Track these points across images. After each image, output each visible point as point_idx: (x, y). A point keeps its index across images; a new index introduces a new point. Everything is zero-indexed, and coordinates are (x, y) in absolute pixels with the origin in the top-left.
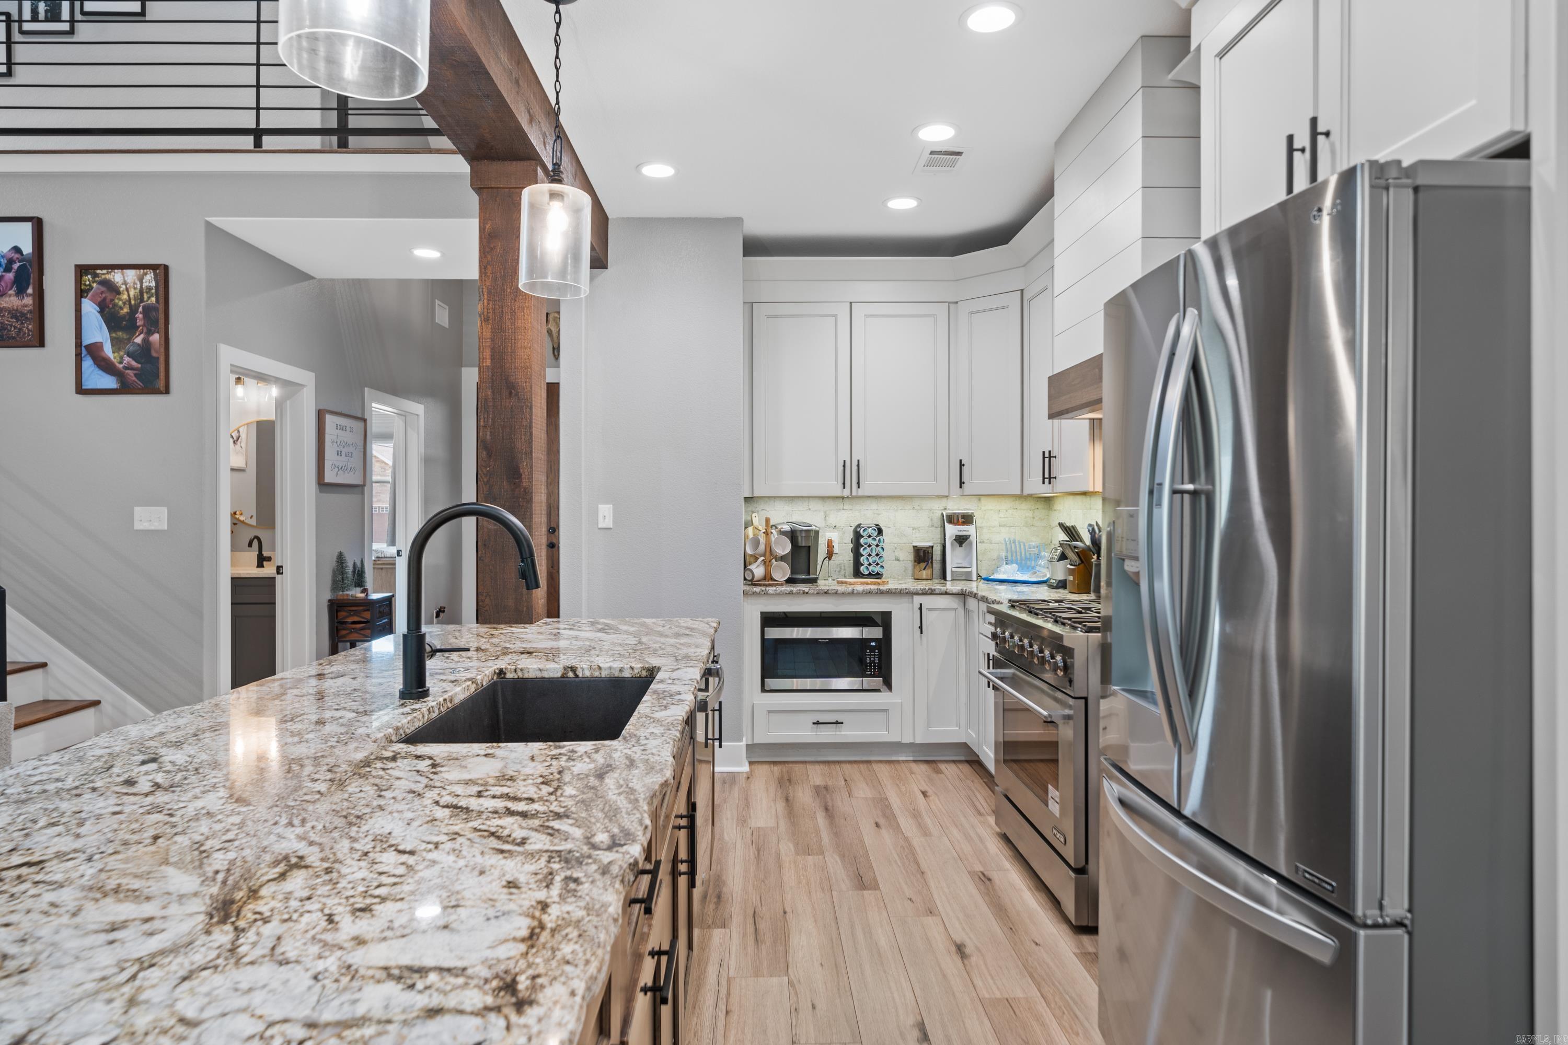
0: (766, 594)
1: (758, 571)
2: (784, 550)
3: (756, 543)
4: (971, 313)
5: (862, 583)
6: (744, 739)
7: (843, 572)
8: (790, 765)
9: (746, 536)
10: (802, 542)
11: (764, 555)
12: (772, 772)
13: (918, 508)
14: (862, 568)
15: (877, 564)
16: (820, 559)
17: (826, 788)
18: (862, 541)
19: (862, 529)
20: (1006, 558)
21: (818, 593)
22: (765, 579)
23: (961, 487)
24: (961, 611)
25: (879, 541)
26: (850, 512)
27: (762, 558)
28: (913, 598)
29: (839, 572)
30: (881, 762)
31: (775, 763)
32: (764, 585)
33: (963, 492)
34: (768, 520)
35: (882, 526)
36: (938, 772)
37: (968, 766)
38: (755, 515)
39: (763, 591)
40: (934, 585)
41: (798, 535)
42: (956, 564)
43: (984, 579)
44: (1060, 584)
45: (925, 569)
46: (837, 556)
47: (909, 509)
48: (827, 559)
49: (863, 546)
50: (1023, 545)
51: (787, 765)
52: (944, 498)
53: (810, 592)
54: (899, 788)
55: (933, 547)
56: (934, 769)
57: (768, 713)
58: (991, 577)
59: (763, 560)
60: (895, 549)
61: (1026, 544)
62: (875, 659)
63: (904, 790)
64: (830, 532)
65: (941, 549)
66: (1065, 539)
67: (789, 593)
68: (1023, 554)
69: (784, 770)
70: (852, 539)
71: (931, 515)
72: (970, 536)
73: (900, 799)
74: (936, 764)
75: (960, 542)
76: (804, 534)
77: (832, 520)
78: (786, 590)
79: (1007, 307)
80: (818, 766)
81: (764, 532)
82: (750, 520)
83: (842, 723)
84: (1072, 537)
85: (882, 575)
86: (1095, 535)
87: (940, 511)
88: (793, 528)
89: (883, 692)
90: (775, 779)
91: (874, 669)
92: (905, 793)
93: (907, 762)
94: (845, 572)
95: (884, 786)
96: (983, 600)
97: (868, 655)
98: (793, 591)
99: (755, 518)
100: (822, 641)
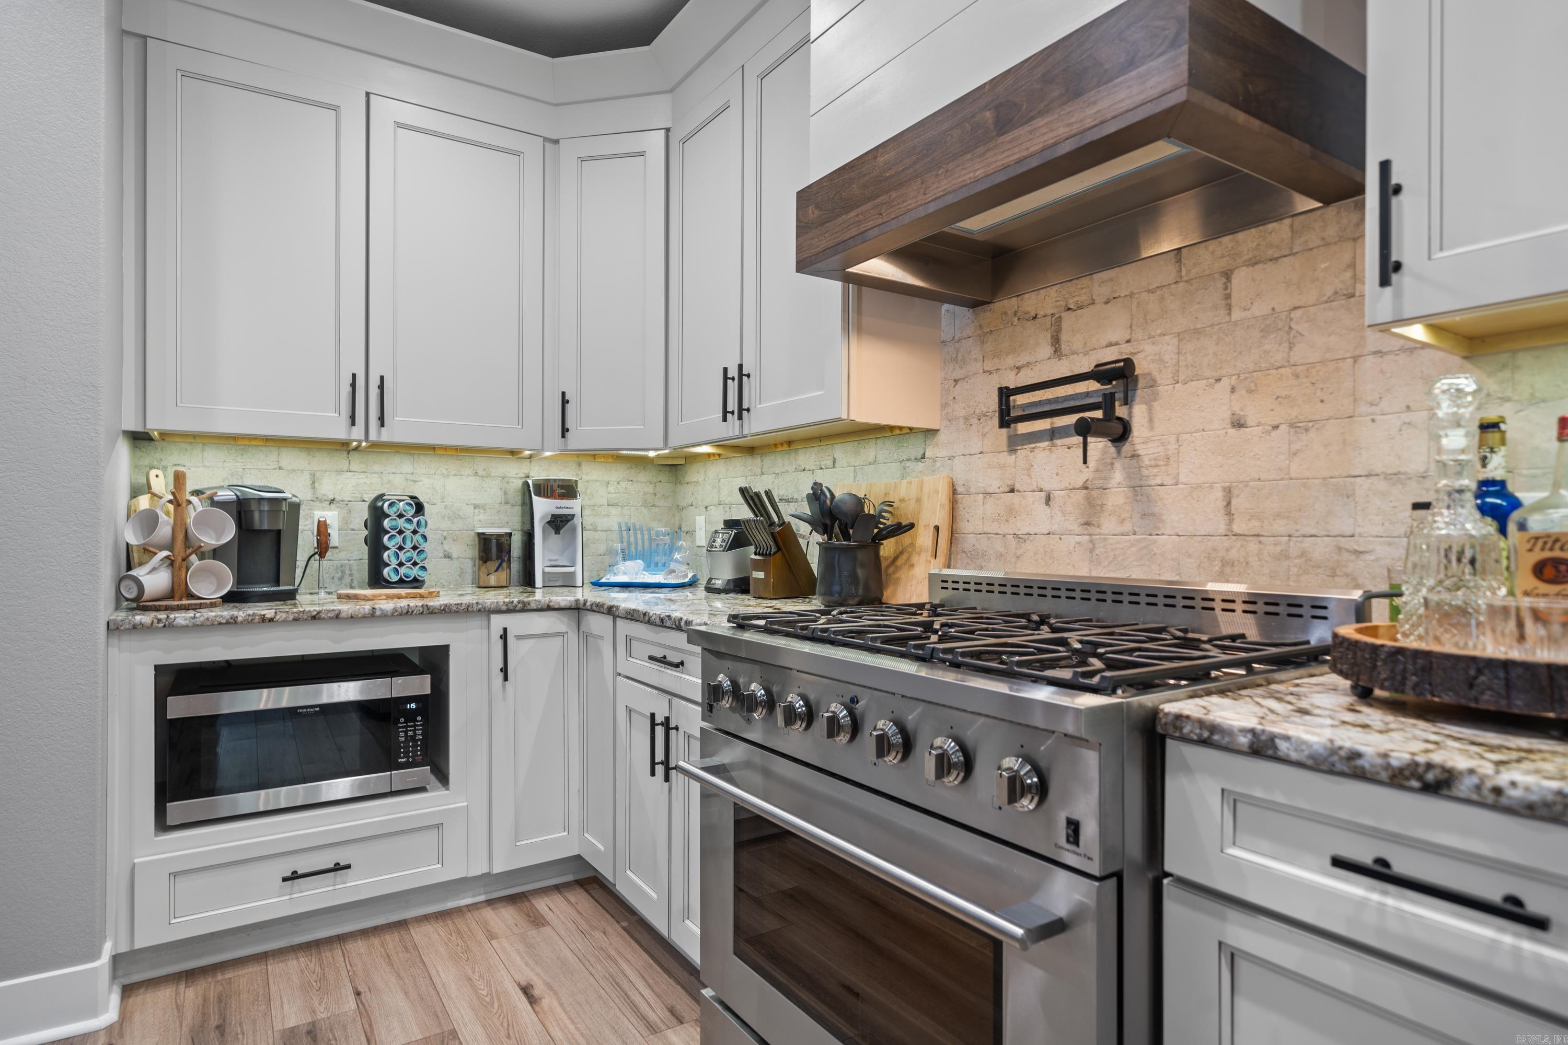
0: (169, 626)
1: (155, 580)
2: (219, 536)
4: (583, 160)
5: (391, 597)
6: (107, 946)
7: (347, 580)
8: (230, 974)
9: (132, 514)
10: (261, 521)
11: (170, 547)
12: (179, 1008)
13: (484, 473)
14: (386, 571)
15: (415, 564)
16: (302, 558)
17: (312, 1032)
18: (386, 523)
19: (387, 504)
20: (623, 550)
21: (295, 620)
22: (171, 595)
23: (563, 436)
24: (573, 637)
25: (418, 523)
26: (362, 475)
27: (165, 553)
28: (489, 620)
29: (341, 579)
30: (426, 918)
32: (167, 608)
33: (566, 445)
34: (179, 479)
35: (422, 499)
36: (538, 921)
37: (584, 894)
38: (158, 469)
39: (159, 621)
40: (515, 595)
41: (252, 509)
42: (550, 560)
43: (594, 584)
44: (731, 586)
45: (496, 571)
46: (337, 550)
47: (469, 475)
48: (317, 557)
49: (389, 532)
50: (646, 533)
51: (220, 977)
52: (530, 457)
53: (278, 617)
54: (475, 989)
55: (510, 534)
56: (528, 915)
57: (172, 877)
58: (603, 580)
59: (167, 557)
60: (445, 538)
61: (649, 530)
62: (415, 734)
63: (484, 993)
64: (324, 509)
65: (525, 538)
66: (744, 513)
67: (228, 623)
68: (647, 544)
69: (212, 995)
70: (366, 520)
71: (508, 483)
72: (573, 516)
73: (484, 1026)
74: (529, 901)
75: (556, 525)
76: (266, 507)
77: (327, 487)
78: (222, 616)
79: (642, 154)
80: (295, 962)
81: (170, 502)
82: (145, 481)
83: (348, 867)
84: (761, 509)
85: (423, 581)
86: (825, 502)
87: (521, 478)
88: (242, 495)
89: (433, 791)
90: (184, 1029)
91: (414, 752)
92: (487, 999)
93: (478, 909)
94: (352, 580)
95: (443, 990)
96: (629, 617)
97: (402, 727)
98: (240, 619)
99: (157, 476)
100: (305, 710)
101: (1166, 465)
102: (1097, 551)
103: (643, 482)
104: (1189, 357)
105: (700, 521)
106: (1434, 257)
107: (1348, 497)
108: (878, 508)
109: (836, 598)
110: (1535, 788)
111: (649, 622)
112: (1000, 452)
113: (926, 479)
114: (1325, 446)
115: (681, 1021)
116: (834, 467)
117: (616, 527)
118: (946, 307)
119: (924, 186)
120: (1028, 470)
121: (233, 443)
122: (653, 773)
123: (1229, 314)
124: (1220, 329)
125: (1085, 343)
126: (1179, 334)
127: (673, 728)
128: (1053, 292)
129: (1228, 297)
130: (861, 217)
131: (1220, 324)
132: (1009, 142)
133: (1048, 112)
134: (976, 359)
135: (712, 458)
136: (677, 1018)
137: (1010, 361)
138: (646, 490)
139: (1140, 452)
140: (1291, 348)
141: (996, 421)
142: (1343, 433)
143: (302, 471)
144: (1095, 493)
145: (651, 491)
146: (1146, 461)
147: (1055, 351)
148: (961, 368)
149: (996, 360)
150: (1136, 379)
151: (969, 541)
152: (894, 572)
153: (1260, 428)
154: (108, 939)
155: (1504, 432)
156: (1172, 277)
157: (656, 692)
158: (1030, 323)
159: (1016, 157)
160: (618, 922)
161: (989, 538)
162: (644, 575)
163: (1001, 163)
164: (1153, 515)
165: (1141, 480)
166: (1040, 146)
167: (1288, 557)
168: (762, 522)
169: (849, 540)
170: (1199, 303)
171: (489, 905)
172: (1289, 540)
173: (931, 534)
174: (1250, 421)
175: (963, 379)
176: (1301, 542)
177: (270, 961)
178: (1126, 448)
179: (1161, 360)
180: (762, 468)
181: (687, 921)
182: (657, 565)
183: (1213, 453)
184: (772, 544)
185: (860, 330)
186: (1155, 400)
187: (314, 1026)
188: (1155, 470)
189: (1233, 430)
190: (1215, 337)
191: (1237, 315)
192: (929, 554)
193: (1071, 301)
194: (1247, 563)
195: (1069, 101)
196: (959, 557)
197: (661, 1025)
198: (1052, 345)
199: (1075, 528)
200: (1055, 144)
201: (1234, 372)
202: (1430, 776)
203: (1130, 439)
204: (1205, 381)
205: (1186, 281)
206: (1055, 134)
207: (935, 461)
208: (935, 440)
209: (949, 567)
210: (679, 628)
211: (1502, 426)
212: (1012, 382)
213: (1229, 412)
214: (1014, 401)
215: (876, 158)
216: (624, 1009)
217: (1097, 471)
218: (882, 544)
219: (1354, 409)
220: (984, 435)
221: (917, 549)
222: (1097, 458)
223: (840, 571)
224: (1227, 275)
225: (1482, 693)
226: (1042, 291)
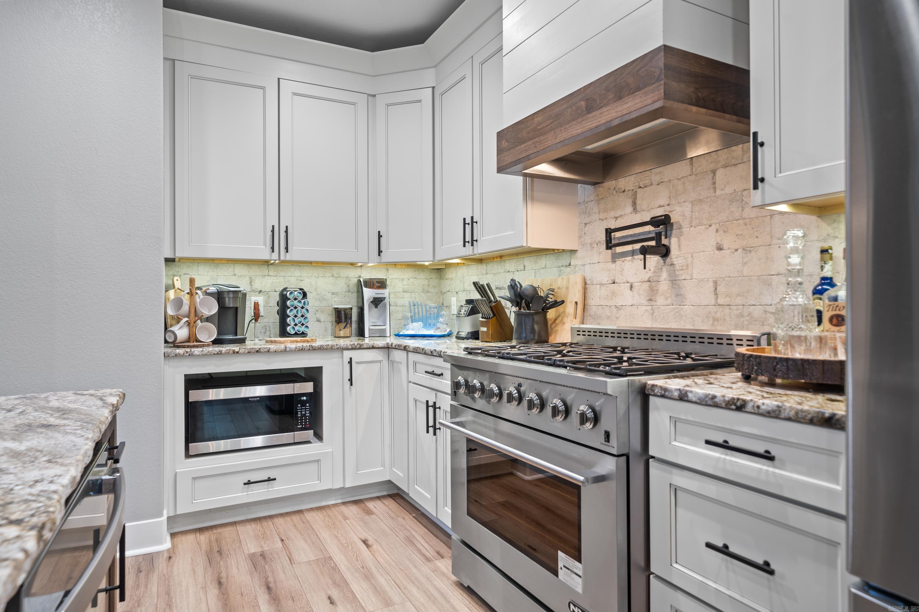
0: (191, 355)
1: (182, 332)
2: (210, 311)
3: (179, 303)
4: (389, 105)
5: (292, 342)
6: (165, 512)
7: (268, 333)
8: (220, 530)
9: (166, 299)
10: (229, 303)
11: (188, 316)
12: (199, 543)
13: (337, 275)
14: (288, 328)
15: (303, 325)
16: (247, 320)
17: (263, 555)
18: (289, 303)
19: (288, 293)
20: (411, 317)
21: (249, 352)
22: (188, 340)
23: (379, 255)
24: (385, 363)
25: (304, 303)
26: (275, 278)
27: (186, 319)
28: (342, 354)
29: (265, 333)
30: (312, 509)
31: (201, 530)
32: (188, 347)
33: (380, 259)
34: (192, 281)
35: (306, 290)
36: (369, 512)
37: (393, 501)
38: (177, 276)
39: (187, 352)
40: (354, 341)
41: (225, 296)
42: (373, 322)
43: (396, 335)
44: (470, 336)
45: (344, 328)
46: (263, 318)
47: (329, 277)
48: (253, 321)
49: (290, 308)
50: (424, 307)
51: (215, 531)
52: (361, 266)
53: (240, 351)
54: (339, 540)
55: (351, 308)
56: (364, 510)
57: (193, 480)
58: (401, 333)
59: (187, 321)
60: (317, 311)
61: (426, 305)
62: (306, 413)
63: (344, 542)
64: (256, 296)
65: (359, 310)
66: (476, 296)
67: (218, 354)
68: (424, 313)
69: (213, 539)
70: (278, 301)
71: (349, 280)
72: (385, 298)
73: (345, 556)
74: (364, 503)
75: (375, 303)
76: (231, 296)
77: (258, 284)
78: (215, 350)
79: (420, 101)
80: (250, 526)
81: (188, 293)
82: (171, 282)
83: (275, 479)
84: (485, 293)
85: (307, 334)
86: (517, 289)
87: (357, 278)
88: (220, 289)
89: (314, 443)
90: (203, 552)
91: (306, 422)
92: (346, 545)
93: (337, 506)
94: (270, 333)
95: (323, 540)
96: (415, 351)
97: (300, 409)
98: (223, 352)
99: (177, 280)
100: (253, 399)
101: (686, 269)
102: (655, 314)
103: (422, 279)
104: (697, 214)
105: (454, 300)
106: (777, 176)
107: (769, 286)
108: (546, 292)
109: (523, 340)
110: (770, 405)
111: (425, 354)
112: (608, 262)
113: (571, 276)
114: (759, 260)
115: (442, 557)
116: (524, 270)
117: (407, 304)
118: (579, 185)
119: (555, 135)
120: (621, 272)
121: (212, 262)
122: (428, 432)
123: (715, 192)
124: (711, 199)
125: (648, 205)
126: (692, 202)
127: (438, 408)
128: (632, 178)
129: (714, 183)
130: (527, 148)
131: (711, 197)
132: (592, 117)
133: (608, 105)
134: (595, 213)
135: (460, 265)
136: (441, 556)
137: (612, 214)
138: (424, 283)
139: (675, 263)
140: (743, 210)
141: (604, 246)
142: (766, 253)
143: (245, 276)
144: (653, 284)
145: (427, 284)
146: (678, 267)
147: (634, 209)
148: (588, 217)
149: (605, 213)
150: (672, 225)
151: (593, 310)
152: (555, 327)
153: (729, 250)
154: (165, 509)
155: (831, 254)
156: (689, 172)
157: (429, 390)
158: (622, 194)
159: (594, 125)
160: (410, 514)
161: (603, 308)
162: (423, 330)
163: (588, 127)
164: (681, 295)
165: (675, 277)
166: (605, 121)
167: (743, 316)
168: (485, 300)
169: (530, 310)
170: (701, 186)
171: (344, 505)
172: (743, 307)
173: (574, 306)
174: (725, 247)
175: (589, 223)
176: (749, 308)
177: (238, 526)
178: (668, 260)
179: (684, 215)
180: (486, 271)
181: (446, 508)
182: (430, 324)
183: (708, 263)
184: (490, 312)
185: (533, 199)
186: (681, 236)
187: (263, 552)
188: (682, 272)
189: (717, 251)
190: (708, 204)
191: (718, 192)
192: (573, 317)
193: (641, 183)
194: (725, 320)
195: (617, 101)
196: (588, 318)
197: (433, 558)
198: (632, 206)
199: (645, 302)
200: (611, 120)
201: (717, 222)
202: (738, 404)
203: (670, 256)
204: (704, 226)
205: (695, 175)
206: (611, 116)
207: (576, 267)
208: (576, 256)
209: (583, 323)
210: (440, 356)
211: (830, 251)
212: (613, 225)
213: (715, 242)
214: (614, 235)
215: (533, 119)
216: (414, 551)
217: (654, 272)
218: (548, 312)
219: (771, 242)
220: (600, 253)
221: (567, 314)
222: (654, 265)
223: (525, 327)
224: (714, 172)
225: (778, 373)
226: (627, 177)
